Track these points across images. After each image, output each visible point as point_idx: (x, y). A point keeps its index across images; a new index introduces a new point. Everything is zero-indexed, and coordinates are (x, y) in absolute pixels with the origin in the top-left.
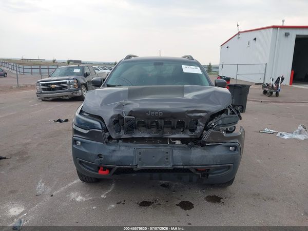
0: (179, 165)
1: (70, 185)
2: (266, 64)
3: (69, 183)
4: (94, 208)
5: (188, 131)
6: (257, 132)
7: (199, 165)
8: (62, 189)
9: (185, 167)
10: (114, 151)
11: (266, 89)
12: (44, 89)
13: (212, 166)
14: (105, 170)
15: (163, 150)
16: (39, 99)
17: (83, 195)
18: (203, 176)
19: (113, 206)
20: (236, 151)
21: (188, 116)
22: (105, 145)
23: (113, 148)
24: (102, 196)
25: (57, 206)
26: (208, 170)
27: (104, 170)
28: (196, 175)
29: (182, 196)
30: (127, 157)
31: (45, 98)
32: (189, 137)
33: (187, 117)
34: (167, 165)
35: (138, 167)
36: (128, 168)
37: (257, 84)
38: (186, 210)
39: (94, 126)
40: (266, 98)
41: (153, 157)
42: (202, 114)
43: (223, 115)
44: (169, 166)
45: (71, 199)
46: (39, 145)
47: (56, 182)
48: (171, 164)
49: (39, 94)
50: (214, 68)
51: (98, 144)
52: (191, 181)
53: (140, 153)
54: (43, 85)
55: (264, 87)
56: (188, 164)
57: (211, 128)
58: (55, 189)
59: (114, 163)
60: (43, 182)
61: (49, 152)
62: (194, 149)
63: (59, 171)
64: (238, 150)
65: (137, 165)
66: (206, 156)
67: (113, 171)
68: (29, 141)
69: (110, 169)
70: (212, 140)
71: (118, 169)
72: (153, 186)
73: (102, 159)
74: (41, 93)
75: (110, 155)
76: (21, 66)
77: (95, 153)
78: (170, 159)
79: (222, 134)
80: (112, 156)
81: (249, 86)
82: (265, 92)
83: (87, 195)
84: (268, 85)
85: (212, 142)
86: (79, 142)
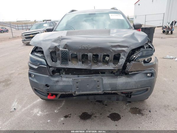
0: (108, 91)
1: (35, 103)
2: (164, 14)
3: (34, 101)
4: (49, 121)
5: (112, 64)
6: (161, 58)
7: (124, 90)
8: (29, 106)
9: (113, 92)
10: (57, 81)
11: (165, 30)
12: (26, 38)
13: (134, 90)
14: (53, 96)
15: (95, 79)
16: (24, 44)
17: (42, 111)
18: (127, 96)
19: (62, 119)
20: (152, 77)
21: (113, 50)
22: (50, 77)
23: (56, 79)
24: (56, 111)
25: (23, 120)
26: (131, 93)
27: (51, 96)
28: (122, 96)
29: (112, 109)
30: (67, 85)
31: (27, 43)
32: (112, 68)
33: (111, 51)
34: (99, 91)
35: (76, 93)
36: (69, 94)
37: (158, 27)
38: (115, 121)
39: (42, 63)
40: (164, 35)
41: (88, 85)
42: (124, 49)
43: (142, 49)
44: (100, 92)
45: (34, 114)
46: (19, 74)
47: (25, 101)
48: (102, 90)
49: (23, 41)
50: (130, 19)
51: (45, 77)
52: (118, 100)
53: (77, 83)
54: (25, 35)
55: (163, 28)
56: (115, 89)
57: (133, 60)
58: (24, 107)
59: (58, 91)
60: (17, 101)
61: (24, 79)
62: (120, 77)
63: (29, 92)
64: (154, 76)
65: (75, 92)
66: (129, 82)
67: (58, 96)
68: (13, 72)
69: (56, 95)
70: (135, 70)
71: (62, 95)
72: (92, 102)
73: (49, 88)
74: (25, 40)
75: (55, 85)
76: (16, 25)
77: (43, 84)
78: (101, 86)
79: (141, 64)
80: (56, 85)
81: (154, 28)
82: (164, 32)
83: (45, 111)
84: (166, 27)
85: (134, 71)
86: (33, 75)
